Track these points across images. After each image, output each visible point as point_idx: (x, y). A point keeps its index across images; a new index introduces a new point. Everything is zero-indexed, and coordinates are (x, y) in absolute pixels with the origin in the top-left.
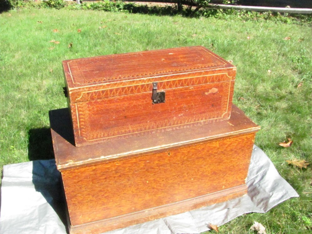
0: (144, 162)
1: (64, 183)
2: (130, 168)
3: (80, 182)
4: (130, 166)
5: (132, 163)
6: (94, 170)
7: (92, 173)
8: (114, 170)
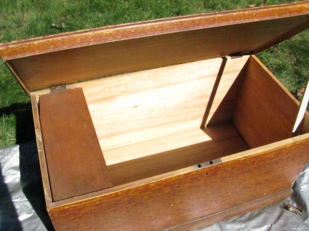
0: (170, 187)
1: (53, 223)
2: (151, 196)
3: (78, 219)
4: (150, 194)
5: (153, 190)
6: (98, 205)
7: (95, 208)
8: (127, 201)
